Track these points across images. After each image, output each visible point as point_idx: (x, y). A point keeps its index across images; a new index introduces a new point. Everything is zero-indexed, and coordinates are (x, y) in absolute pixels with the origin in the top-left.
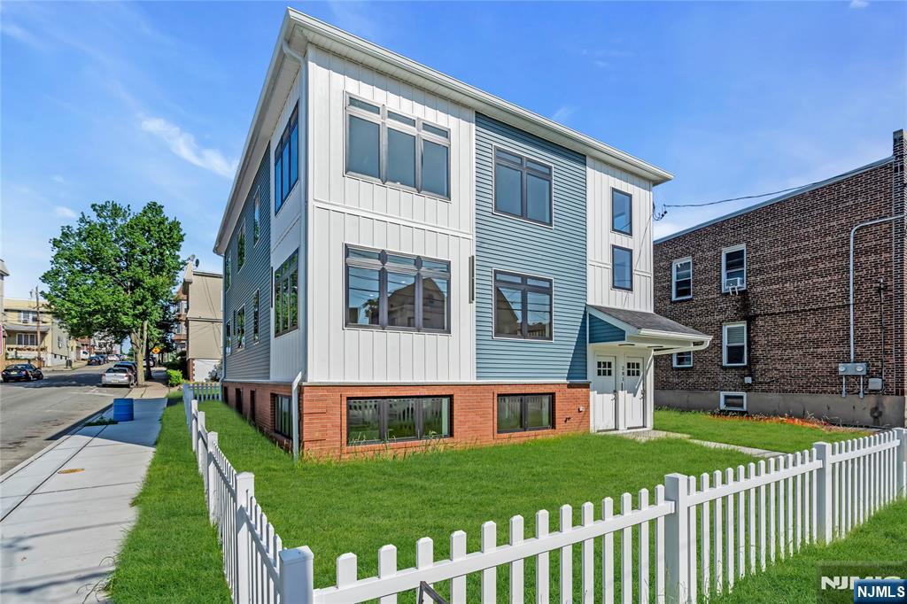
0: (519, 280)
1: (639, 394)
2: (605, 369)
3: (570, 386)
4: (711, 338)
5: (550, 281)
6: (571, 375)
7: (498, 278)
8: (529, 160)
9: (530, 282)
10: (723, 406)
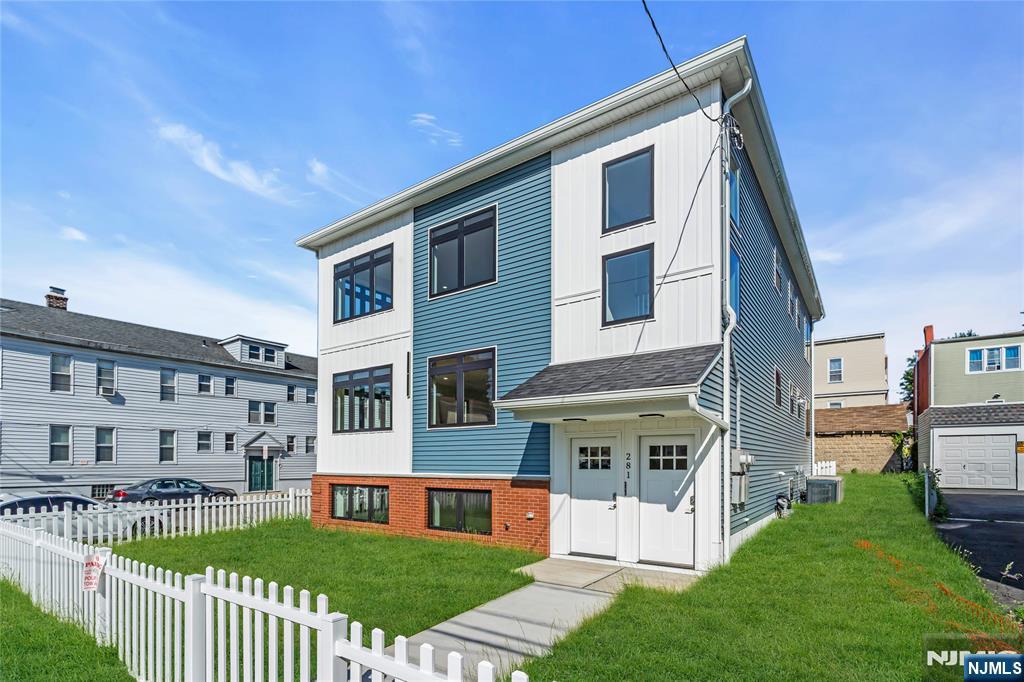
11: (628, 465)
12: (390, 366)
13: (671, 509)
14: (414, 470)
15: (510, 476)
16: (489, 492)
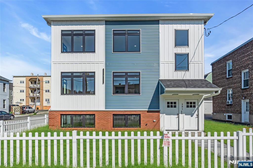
0: (124, 74)
1: (195, 115)
2: (171, 105)
3: (148, 112)
4: (221, 89)
5: (139, 73)
6: (150, 108)
7: (114, 75)
8: (128, 30)
9: (129, 74)
10: (227, 119)
11: (182, 107)
12: (94, 72)
13: (192, 116)
14: (106, 108)
15: (147, 110)
16: (140, 115)
